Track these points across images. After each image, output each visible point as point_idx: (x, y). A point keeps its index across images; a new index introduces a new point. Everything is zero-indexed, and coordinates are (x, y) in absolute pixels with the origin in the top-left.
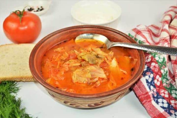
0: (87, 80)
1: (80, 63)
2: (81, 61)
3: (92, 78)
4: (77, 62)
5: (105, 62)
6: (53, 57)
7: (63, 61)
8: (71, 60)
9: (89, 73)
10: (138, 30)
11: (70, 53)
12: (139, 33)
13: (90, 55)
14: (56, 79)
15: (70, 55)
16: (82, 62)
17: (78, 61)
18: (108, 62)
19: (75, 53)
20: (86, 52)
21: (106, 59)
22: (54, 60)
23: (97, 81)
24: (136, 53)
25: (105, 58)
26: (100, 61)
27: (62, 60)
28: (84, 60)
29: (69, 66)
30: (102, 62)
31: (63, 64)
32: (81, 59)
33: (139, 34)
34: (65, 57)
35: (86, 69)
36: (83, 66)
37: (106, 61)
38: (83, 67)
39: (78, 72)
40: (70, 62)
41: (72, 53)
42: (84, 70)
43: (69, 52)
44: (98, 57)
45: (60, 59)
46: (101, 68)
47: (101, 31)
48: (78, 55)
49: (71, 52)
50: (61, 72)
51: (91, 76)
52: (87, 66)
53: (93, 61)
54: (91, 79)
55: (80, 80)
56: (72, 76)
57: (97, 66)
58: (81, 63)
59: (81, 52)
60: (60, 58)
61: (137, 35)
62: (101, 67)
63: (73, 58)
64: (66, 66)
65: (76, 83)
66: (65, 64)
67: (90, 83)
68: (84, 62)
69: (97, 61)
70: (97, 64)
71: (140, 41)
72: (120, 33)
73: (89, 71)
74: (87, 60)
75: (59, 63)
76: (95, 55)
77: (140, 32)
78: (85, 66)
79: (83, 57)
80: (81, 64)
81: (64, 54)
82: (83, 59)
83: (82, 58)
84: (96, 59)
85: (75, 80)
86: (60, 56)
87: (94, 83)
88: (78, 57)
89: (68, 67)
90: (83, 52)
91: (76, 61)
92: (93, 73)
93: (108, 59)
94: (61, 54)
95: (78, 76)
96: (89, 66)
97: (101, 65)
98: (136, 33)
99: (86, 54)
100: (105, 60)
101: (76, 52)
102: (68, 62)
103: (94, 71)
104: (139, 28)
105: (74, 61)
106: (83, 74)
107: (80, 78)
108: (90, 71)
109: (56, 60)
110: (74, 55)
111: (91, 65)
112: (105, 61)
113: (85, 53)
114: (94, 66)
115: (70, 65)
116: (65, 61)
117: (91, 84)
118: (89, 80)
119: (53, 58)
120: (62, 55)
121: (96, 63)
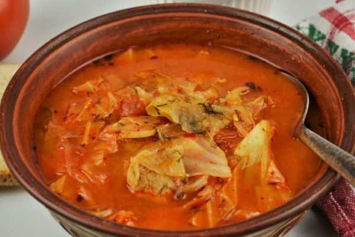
0: (171, 184)
1: (154, 128)
2: (157, 122)
3: (186, 177)
4: (143, 124)
5: (231, 127)
6: (69, 106)
7: (102, 119)
8: (125, 118)
9: (179, 161)
10: (341, 15)
11: (124, 95)
12: (341, 26)
13: (187, 105)
14: (81, 181)
15: (122, 103)
16: (159, 124)
17: (146, 123)
18: (240, 127)
19: (136, 95)
20: (175, 93)
21: (236, 119)
22: (73, 118)
23: (203, 188)
24: (333, 94)
25: (232, 116)
26: (216, 125)
27: (97, 118)
28: (165, 120)
29: (119, 138)
30: (223, 126)
31: (102, 129)
32: (158, 115)
33: (341, 29)
34: (107, 109)
35: (169, 150)
36: (162, 139)
37: (235, 124)
38: (163, 144)
39: (147, 157)
40: (122, 125)
41: (128, 95)
42: (164, 153)
43: (119, 93)
44: (210, 109)
45: (93, 115)
46: (219, 145)
47: (222, 21)
48: (148, 104)
49: (126, 93)
50: (93, 158)
51: (184, 171)
52: (174, 138)
53: (193, 124)
54: (184, 182)
55: (151, 184)
56: (127, 169)
57: (204, 141)
58: (156, 130)
59: (157, 94)
60: (93, 111)
61: (337, 30)
62: (219, 141)
63: (131, 112)
64: (108, 136)
65: (137, 192)
66: (105, 130)
67: (183, 194)
68: (167, 125)
69: (206, 123)
70: (208, 132)
71: (344, 51)
72: (282, 29)
73: (180, 156)
74: (175, 119)
75: (89, 126)
76: (201, 106)
77: (345, 23)
78: (169, 138)
79: (162, 110)
80: (157, 133)
81: (103, 100)
82: (162, 115)
83: (159, 113)
84: (205, 118)
85: (136, 183)
86: (93, 105)
87: (194, 194)
88: (147, 108)
89: (118, 141)
90: (165, 94)
91: (140, 121)
92: (192, 162)
93: (240, 120)
94: (96, 100)
95: (144, 170)
96: (182, 138)
97: (220, 136)
98: (333, 23)
99: (173, 101)
100: (232, 122)
101: (142, 92)
102: (115, 126)
103: (197, 156)
104: (342, 9)
105: (136, 123)
106: (160, 166)
107: (151, 177)
108: (182, 157)
109: (79, 119)
110: (136, 105)
111: (187, 135)
112: (234, 126)
113: (171, 98)
114: (197, 139)
115: (123, 134)
116: (108, 121)
117: (185, 197)
118: (178, 184)
119: (71, 111)
120: (99, 102)
121: (204, 129)
